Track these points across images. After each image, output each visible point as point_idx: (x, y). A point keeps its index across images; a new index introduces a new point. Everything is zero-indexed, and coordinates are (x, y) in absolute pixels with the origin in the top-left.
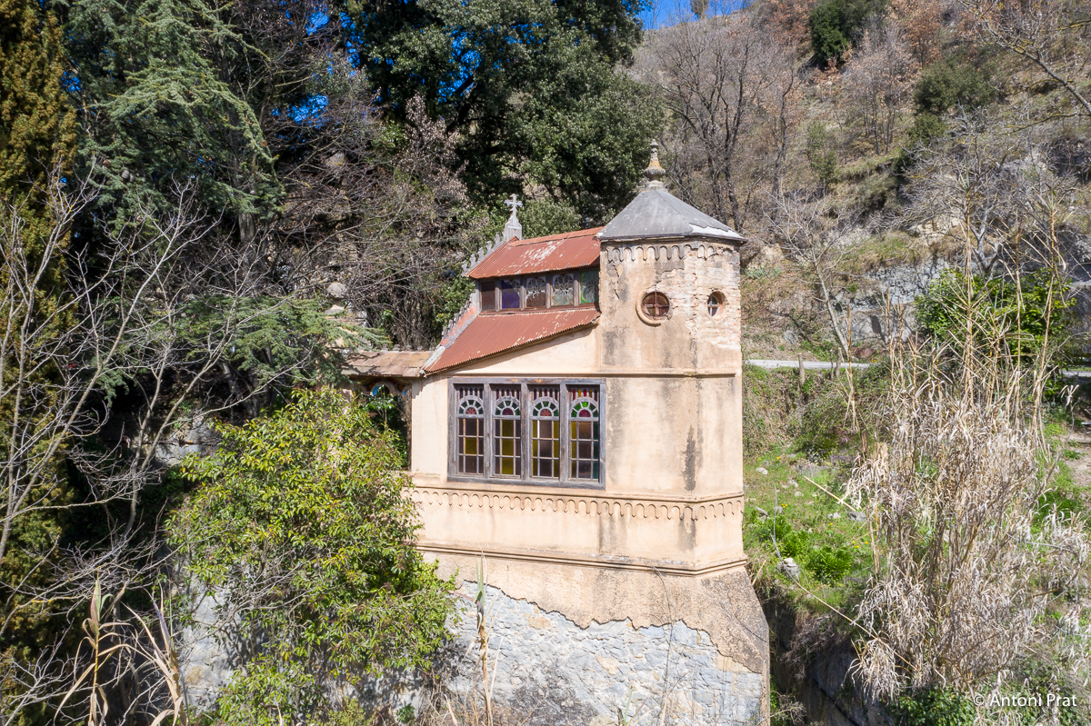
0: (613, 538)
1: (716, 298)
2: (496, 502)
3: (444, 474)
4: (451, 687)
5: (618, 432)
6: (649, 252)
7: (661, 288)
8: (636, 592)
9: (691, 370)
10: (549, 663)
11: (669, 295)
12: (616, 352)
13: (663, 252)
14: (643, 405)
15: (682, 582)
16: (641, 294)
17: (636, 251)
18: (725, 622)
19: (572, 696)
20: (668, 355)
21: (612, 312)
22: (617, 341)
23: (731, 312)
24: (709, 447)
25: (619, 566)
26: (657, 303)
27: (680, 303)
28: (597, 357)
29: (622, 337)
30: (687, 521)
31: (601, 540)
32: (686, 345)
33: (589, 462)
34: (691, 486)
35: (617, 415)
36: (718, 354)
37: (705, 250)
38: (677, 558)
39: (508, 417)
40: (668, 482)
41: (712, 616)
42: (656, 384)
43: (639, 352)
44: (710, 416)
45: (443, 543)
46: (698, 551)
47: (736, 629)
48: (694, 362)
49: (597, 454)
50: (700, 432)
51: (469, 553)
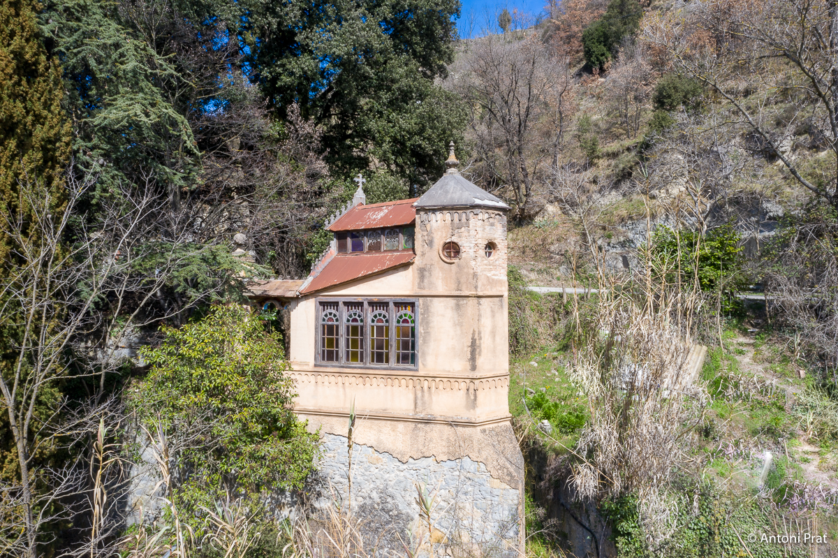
0: (424, 403)
1: (491, 246)
2: (348, 380)
3: (312, 362)
4: (317, 505)
5: (427, 333)
6: (447, 216)
7: (454, 239)
8: (438, 437)
9: (474, 293)
10: (382, 487)
11: (460, 244)
12: (426, 281)
13: (456, 216)
14: (443, 316)
15: (468, 430)
16: (442, 243)
17: (439, 215)
18: (496, 456)
19: (397, 507)
20: (459, 283)
21: (423, 254)
22: (426, 274)
23: (501, 255)
24: (486, 343)
25: (427, 422)
26: (452, 249)
27: (467, 249)
28: (413, 284)
29: (430, 271)
30: (471, 391)
31: (416, 404)
32: (471, 276)
33: (408, 354)
34: (474, 368)
35: (427, 322)
36: (491, 282)
37: (483, 215)
38: (464, 415)
39: (355, 324)
40: (459, 366)
41: (487, 453)
42: (452, 302)
43: (440, 281)
44: (487, 322)
45: (311, 408)
46: (478, 411)
47: (502, 461)
48: (476, 287)
49: (413, 348)
50: (480, 333)
51: (328, 414)
